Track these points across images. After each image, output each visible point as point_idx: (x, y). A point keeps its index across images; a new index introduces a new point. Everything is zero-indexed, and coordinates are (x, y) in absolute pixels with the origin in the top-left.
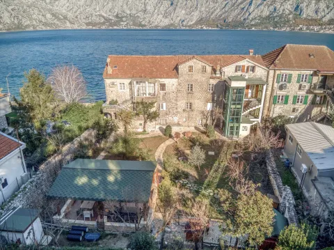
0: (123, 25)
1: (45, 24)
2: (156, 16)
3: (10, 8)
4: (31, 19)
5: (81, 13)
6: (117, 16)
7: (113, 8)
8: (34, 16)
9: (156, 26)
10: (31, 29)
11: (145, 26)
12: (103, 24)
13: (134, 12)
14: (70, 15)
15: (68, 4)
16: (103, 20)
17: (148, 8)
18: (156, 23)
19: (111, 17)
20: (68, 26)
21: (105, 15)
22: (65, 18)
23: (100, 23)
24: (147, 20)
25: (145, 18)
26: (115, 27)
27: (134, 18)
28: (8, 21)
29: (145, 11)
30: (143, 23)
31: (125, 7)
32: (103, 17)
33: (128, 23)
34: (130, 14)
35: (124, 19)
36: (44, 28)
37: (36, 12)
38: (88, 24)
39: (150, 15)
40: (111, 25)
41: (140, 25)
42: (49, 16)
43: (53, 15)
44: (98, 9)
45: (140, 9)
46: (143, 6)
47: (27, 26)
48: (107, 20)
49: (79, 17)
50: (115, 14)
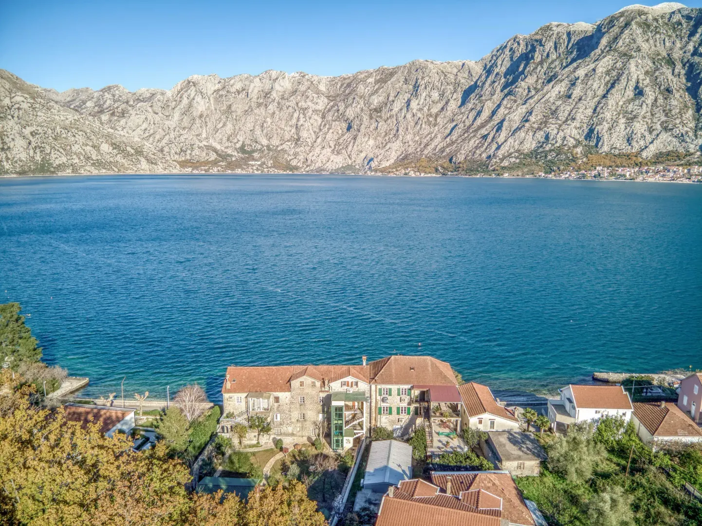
0: (254, 168)
1: (98, 164)
2: (317, 150)
3: (27, 131)
4: (69, 153)
5: (171, 142)
6: (242, 149)
7: (235, 134)
8: (76, 148)
9: (320, 170)
10: (68, 172)
11: (296, 168)
12: (215, 163)
13: (275, 142)
14: (148, 147)
15: (145, 126)
16: (213, 156)
17: (304, 134)
18: (319, 164)
19: (229, 151)
20: (144, 167)
21: (218, 147)
22: (139, 152)
23: (206, 163)
24: (301, 157)
25: (296, 154)
26: (239, 171)
27: (275, 153)
28: (23, 156)
29: (298, 140)
30: (294, 163)
31: (258, 132)
32: (215, 151)
33: (264, 163)
34: (268, 146)
35: (256, 155)
36: (95, 172)
37: (80, 138)
38: (183, 164)
39: (308, 148)
40: (230, 165)
41: (289, 167)
42: (105, 147)
43: (115, 146)
44: (204, 135)
45: (287, 137)
46: (294, 130)
47: (60, 167)
48: (223, 156)
49: (166, 149)
50: (238, 145)
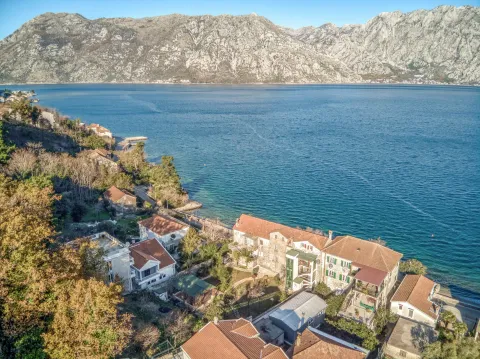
0: (418, 80)
1: (311, 77)
2: (472, 67)
3: (272, 55)
4: (294, 70)
5: (360, 61)
6: (411, 66)
7: (407, 55)
8: (298, 66)
9: (473, 82)
10: (292, 82)
11: (453, 80)
12: (388, 76)
13: (438, 60)
14: (343, 65)
15: (344, 50)
16: (388, 71)
17: (463, 54)
18: (472, 78)
19: (401, 67)
20: (339, 80)
21: (393, 64)
22: (337, 69)
23: (383, 75)
24: (458, 72)
25: (454, 69)
26: (405, 82)
27: (437, 69)
28: (268, 71)
29: (457, 58)
30: (450, 77)
31: (426, 53)
32: (390, 67)
33: (425, 76)
34: (432, 64)
35: (421, 70)
36: (307, 82)
37: (302, 60)
38: (365, 77)
39: (465, 65)
40: (400, 78)
41: (449, 81)
42: (316, 66)
43: (322, 64)
44: (384, 56)
45: (449, 55)
46: (455, 51)
47: (288, 79)
48: (395, 71)
49: (356, 67)
50: (408, 63)
